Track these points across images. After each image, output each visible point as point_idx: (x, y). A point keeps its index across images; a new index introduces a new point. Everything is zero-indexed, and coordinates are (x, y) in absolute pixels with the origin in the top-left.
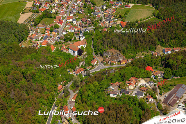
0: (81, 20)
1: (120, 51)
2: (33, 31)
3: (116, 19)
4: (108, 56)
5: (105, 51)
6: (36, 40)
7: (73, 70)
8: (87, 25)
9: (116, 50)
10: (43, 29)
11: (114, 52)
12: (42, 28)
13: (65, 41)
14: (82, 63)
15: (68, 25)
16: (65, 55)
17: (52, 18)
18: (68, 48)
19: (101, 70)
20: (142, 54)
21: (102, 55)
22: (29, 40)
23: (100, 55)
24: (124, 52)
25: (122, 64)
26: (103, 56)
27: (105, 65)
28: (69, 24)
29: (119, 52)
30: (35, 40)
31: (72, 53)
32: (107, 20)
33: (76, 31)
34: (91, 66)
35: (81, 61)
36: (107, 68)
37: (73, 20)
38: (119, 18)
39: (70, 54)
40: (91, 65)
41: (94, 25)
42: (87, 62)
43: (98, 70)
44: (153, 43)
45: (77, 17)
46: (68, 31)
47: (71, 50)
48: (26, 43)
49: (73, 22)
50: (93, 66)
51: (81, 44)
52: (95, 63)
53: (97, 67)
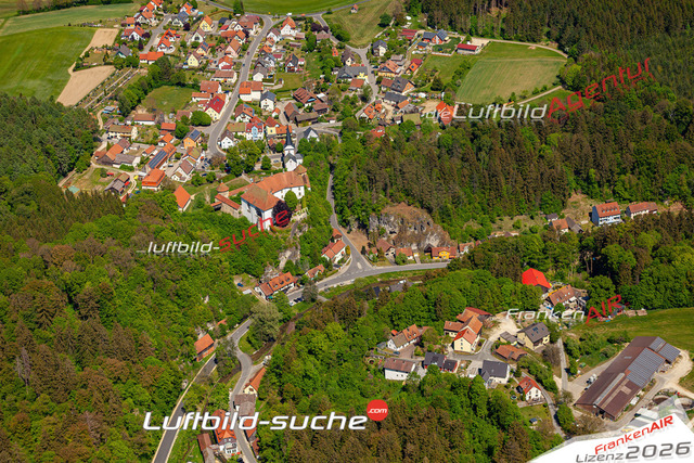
0: (294, 98)
1: (430, 210)
2: (113, 134)
3: (423, 95)
4: (388, 229)
5: (374, 210)
6: (123, 168)
7: (254, 280)
8: (313, 115)
9: (415, 209)
10: (149, 127)
11: (407, 216)
13: (228, 171)
14: (288, 253)
15: (244, 114)
16: (226, 222)
17: (185, 89)
18: (237, 200)
19: (358, 281)
20: (511, 223)
21: (363, 226)
23: (359, 227)
24: (445, 216)
25: (437, 261)
26: (367, 231)
28: (246, 111)
29: (425, 216)
31: (252, 217)
32: (389, 97)
33: (273, 136)
34: (321, 267)
35: (286, 248)
36: (382, 275)
37: (264, 97)
38: (432, 89)
39: (244, 220)
40: (324, 260)
42: (308, 252)
43: (348, 282)
44: (552, 185)
46: (241, 137)
47: (249, 205)
48: (86, 177)
49: (263, 103)
50: (328, 265)
51: (286, 182)
52: (339, 257)
53: (344, 269)
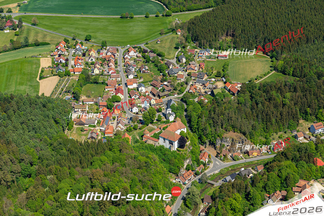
0: (151, 85)
2: (77, 110)
3: (213, 80)
4: (226, 144)
6: (90, 126)
8: (166, 93)
9: (238, 134)
10: (91, 105)
11: (235, 138)
12: (90, 103)
14: (188, 161)
15: (136, 95)
17: (99, 85)
19: (222, 170)
22: (77, 127)
23: (209, 145)
25: (252, 157)
27: (223, 160)
30: (88, 126)
31: (166, 145)
33: (154, 105)
34: (202, 166)
36: (230, 167)
38: (216, 76)
41: (177, 91)
43: (217, 172)
45: (142, 80)
47: (164, 139)
48: (74, 132)
52: (207, 160)
53: (211, 165)
